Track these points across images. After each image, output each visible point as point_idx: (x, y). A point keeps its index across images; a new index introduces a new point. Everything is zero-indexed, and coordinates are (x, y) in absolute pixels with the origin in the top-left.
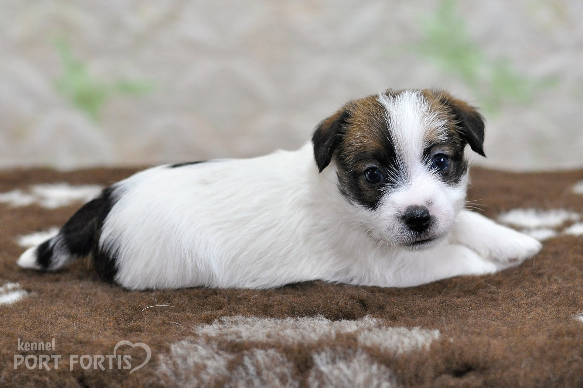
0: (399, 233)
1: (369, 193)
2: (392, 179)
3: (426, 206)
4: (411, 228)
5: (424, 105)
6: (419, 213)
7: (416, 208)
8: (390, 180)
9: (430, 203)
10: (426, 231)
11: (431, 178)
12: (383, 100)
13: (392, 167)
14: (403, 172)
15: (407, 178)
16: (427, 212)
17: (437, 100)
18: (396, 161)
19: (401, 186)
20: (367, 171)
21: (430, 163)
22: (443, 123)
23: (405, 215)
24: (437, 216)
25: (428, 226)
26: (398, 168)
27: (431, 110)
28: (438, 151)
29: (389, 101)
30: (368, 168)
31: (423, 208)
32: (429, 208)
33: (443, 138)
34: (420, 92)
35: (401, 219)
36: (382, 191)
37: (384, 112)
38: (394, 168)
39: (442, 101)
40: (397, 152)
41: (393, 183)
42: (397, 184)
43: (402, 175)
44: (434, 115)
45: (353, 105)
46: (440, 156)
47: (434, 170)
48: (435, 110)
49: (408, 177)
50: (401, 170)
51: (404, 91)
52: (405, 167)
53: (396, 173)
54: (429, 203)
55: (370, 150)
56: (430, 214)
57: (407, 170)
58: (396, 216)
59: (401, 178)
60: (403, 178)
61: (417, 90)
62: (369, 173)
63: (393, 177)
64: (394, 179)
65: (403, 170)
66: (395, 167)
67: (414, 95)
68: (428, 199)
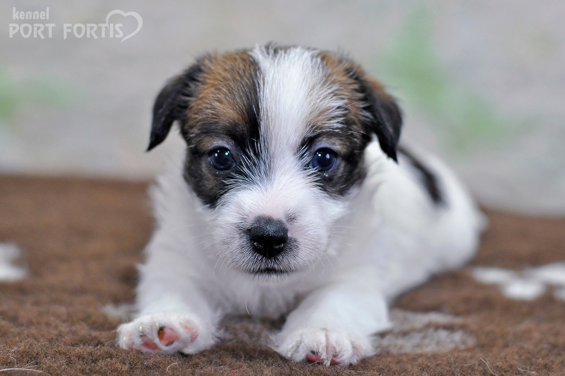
0: (238, 252)
1: (210, 183)
2: (246, 170)
3: (284, 220)
4: (256, 250)
5: (319, 73)
6: (271, 230)
7: (269, 221)
8: (243, 171)
9: (292, 219)
10: (277, 258)
11: (302, 180)
12: (258, 55)
13: (250, 152)
14: (265, 163)
15: (268, 173)
16: (285, 231)
17: (341, 68)
18: (259, 145)
19: (257, 184)
20: (214, 150)
21: (307, 159)
22: (340, 103)
23: (252, 228)
24: (300, 240)
25: (280, 251)
26: (260, 156)
27: (327, 80)
28: (323, 143)
29: (266, 55)
30: (215, 147)
31: (280, 222)
32: (288, 226)
33: (335, 124)
34: (316, 52)
35: (244, 232)
36: (228, 185)
37: (255, 71)
38: (252, 154)
39: (348, 71)
40: (262, 130)
41: (246, 176)
42: (251, 179)
43: (262, 168)
44: (329, 89)
45: (210, 58)
46: (325, 151)
47: (312, 171)
48: (333, 82)
49: (271, 172)
50: (262, 159)
51: (295, 46)
52: (269, 156)
53: (254, 162)
54: (290, 217)
55: (224, 122)
56: (289, 235)
57: (271, 161)
58: (238, 227)
59: (260, 171)
60: (262, 172)
61: (314, 49)
62: (216, 155)
63: (248, 167)
64: (248, 171)
65: (266, 160)
66: (255, 153)
67: (307, 55)
68: (289, 212)
